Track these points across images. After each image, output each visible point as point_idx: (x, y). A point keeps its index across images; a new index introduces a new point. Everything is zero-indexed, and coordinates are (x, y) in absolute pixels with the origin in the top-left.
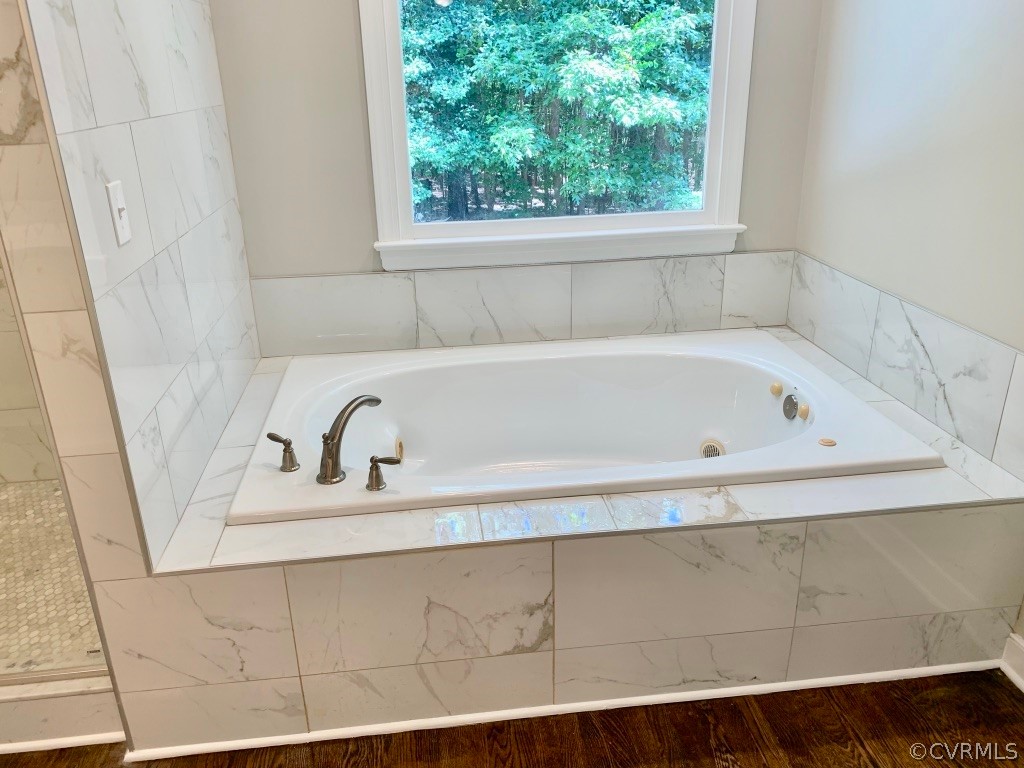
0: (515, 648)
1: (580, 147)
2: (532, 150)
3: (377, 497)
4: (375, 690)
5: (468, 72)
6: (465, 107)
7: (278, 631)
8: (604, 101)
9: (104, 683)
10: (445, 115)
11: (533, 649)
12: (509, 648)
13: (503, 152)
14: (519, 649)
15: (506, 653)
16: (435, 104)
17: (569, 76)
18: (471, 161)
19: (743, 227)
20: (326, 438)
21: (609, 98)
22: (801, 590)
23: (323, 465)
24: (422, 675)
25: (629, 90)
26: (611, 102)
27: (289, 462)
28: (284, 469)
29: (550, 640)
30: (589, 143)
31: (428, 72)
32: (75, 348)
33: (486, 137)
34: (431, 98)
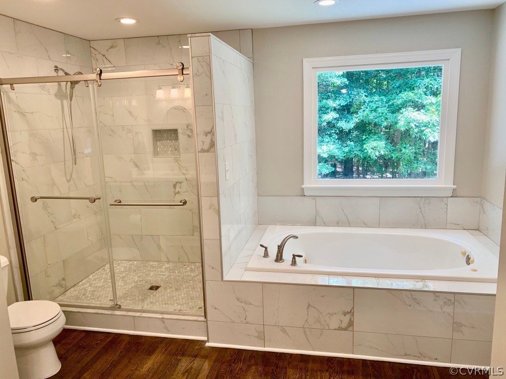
0: (339, 328)
1: (408, 151)
2: (384, 151)
3: (293, 268)
4: (288, 335)
5: (355, 117)
6: (353, 132)
7: (258, 307)
8: (421, 130)
9: (203, 319)
10: (343, 136)
11: (345, 329)
12: (337, 328)
13: (369, 152)
14: (340, 329)
15: (335, 329)
16: (339, 131)
17: (402, 119)
18: (354, 155)
19: (455, 186)
20: (279, 247)
21: (422, 129)
22: (454, 323)
23: (277, 256)
24: (305, 332)
25: (434, 125)
26: (424, 130)
27: (266, 255)
28: (264, 257)
29: (352, 327)
30: (412, 149)
31: (337, 118)
32: (213, 207)
33: (362, 145)
34: (337, 129)
